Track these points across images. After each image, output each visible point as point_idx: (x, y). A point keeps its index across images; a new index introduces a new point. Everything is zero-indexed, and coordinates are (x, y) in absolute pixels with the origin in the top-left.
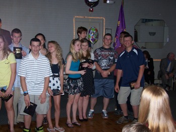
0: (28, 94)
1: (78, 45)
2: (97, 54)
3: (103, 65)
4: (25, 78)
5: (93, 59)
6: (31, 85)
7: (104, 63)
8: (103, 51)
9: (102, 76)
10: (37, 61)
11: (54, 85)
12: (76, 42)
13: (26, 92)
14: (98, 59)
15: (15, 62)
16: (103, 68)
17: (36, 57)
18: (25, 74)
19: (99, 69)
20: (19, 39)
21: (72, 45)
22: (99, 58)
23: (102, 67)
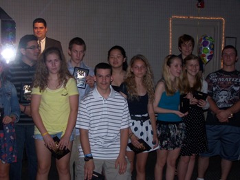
0: (91, 158)
1: (177, 66)
2: (211, 81)
3: (221, 100)
4: (87, 132)
5: (206, 92)
6: (98, 143)
7: (223, 97)
8: (221, 76)
9: (218, 120)
10: (107, 102)
11: (142, 134)
12: (172, 60)
13: (89, 155)
14: (212, 90)
15: (77, 93)
16: (220, 106)
17: (106, 96)
18: (88, 125)
19: (214, 108)
20: (82, 55)
21: (167, 67)
22: (214, 89)
23: (219, 103)
